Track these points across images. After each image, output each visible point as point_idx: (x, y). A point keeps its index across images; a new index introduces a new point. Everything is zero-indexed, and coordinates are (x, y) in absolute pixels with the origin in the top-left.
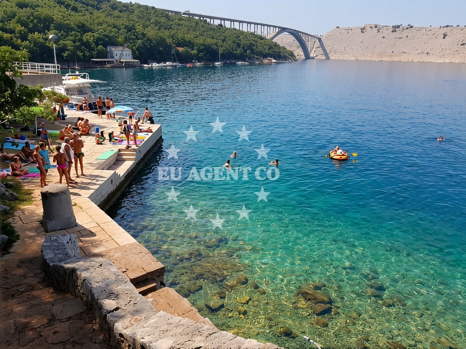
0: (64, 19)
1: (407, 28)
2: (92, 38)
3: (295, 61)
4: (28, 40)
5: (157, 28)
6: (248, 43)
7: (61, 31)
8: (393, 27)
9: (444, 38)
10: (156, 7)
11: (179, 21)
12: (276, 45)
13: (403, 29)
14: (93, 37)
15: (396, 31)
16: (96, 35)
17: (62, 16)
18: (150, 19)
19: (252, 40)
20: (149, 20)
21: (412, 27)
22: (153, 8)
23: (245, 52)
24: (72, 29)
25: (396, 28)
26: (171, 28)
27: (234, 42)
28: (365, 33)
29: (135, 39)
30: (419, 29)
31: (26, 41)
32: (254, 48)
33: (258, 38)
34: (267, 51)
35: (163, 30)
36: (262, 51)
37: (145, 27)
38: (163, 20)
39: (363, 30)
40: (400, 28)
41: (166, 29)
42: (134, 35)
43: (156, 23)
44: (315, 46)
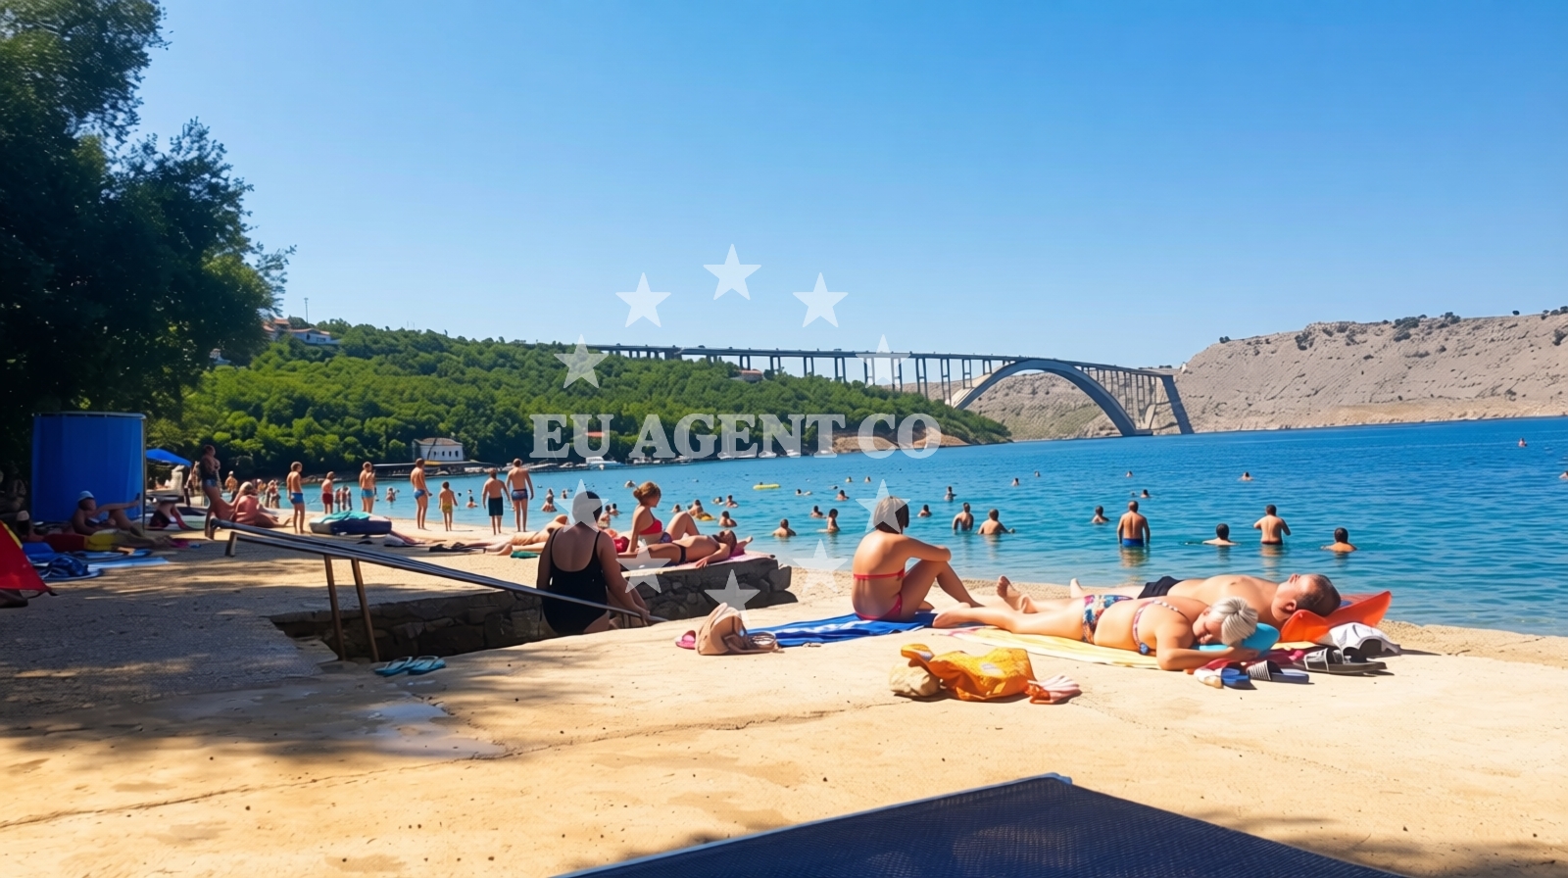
1: (1442, 325)
8: (1398, 322)
9: (1557, 343)
13: (1430, 327)
14: (386, 424)
15: (1407, 336)
16: (391, 421)
21: (1456, 320)
25: (1406, 327)
28: (1309, 351)
30: (1478, 325)
39: (1303, 341)
40: (1421, 326)
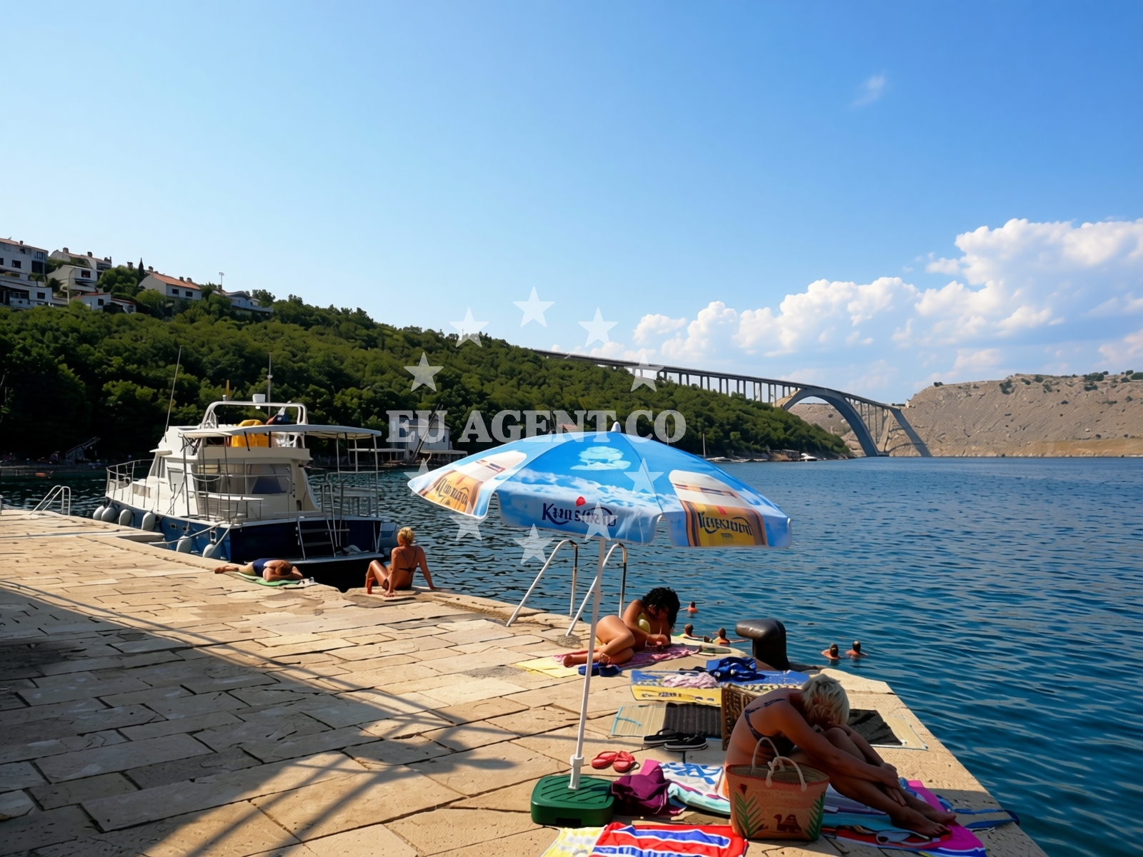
0: (294, 359)
1: (1124, 380)
2: (355, 400)
3: (850, 458)
4: (195, 402)
5: (514, 382)
6: (733, 416)
7: (282, 384)
8: (1086, 377)
10: (512, 342)
11: (562, 371)
12: (798, 421)
14: (360, 398)
15: (1095, 388)
16: (367, 393)
17: (291, 352)
18: (498, 366)
19: (740, 410)
20: (496, 368)
22: (503, 344)
23: (727, 434)
24: (309, 380)
25: (1092, 381)
26: (544, 383)
27: (698, 415)
29: (461, 403)
31: (189, 405)
32: (748, 426)
33: (753, 407)
34: (780, 434)
35: (524, 387)
36: (768, 435)
37: (484, 379)
38: (527, 367)
39: (1006, 388)
40: (1105, 381)
41: (532, 384)
42: (459, 395)
43: (511, 373)
44: (887, 425)
